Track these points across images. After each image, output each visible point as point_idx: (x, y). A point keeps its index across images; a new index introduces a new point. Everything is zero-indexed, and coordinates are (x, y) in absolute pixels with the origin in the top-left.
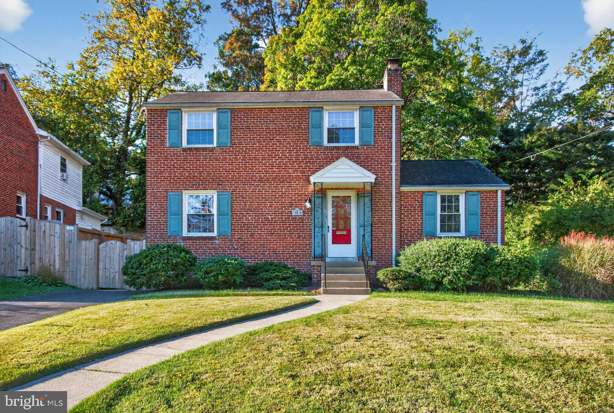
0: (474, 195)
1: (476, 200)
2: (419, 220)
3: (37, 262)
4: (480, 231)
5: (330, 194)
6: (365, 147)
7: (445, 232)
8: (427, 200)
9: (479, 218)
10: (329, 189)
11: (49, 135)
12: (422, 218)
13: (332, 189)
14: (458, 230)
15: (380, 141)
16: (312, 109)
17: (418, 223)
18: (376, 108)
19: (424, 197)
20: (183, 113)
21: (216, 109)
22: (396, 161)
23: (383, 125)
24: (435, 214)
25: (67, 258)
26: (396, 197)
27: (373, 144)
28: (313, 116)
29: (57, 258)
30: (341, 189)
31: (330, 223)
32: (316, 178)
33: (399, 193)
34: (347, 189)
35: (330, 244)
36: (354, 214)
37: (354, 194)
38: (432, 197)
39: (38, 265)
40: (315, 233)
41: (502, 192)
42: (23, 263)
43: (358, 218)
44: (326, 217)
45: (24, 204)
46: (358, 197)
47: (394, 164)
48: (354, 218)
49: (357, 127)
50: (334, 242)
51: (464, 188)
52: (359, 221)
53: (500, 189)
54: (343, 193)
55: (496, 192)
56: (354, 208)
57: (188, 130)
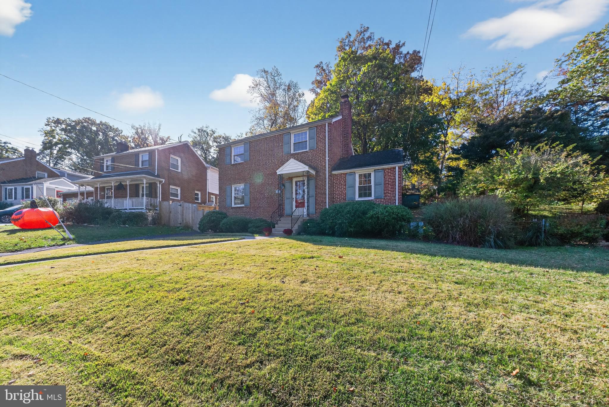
0: (380, 172)
1: (381, 174)
3: (184, 220)
4: (383, 195)
5: (294, 180)
6: (312, 151)
7: (362, 197)
8: (348, 178)
9: (383, 186)
10: (293, 177)
11: (211, 166)
12: (346, 190)
13: (295, 177)
14: (370, 195)
15: (320, 145)
16: (286, 135)
17: (344, 193)
18: (317, 127)
19: (347, 176)
20: (232, 148)
21: (243, 143)
22: (328, 156)
23: (321, 137)
24: (354, 187)
26: (329, 178)
27: (316, 148)
28: (286, 138)
29: (190, 219)
30: (300, 176)
31: (294, 196)
32: (279, 172)
33: (331, 175)
34: (302, 176)
35: (294, 208)
36: (306, 190)
37: (306, 179)
38: (352, 176)
39: (184, 222)
40: (287, 202)
41: (399, 168)
42: (180, 221)
43: (308, 192)
44: (292, 193)
45: (200, 196)
46: (308, 180)
47: (327, 158)
48: (306, 193)
49: (308, 140)
50: (296, 207)
51: (372, 168)
52: (308, 194)
53: (397, 166)
54: (301, 179)
55: (395, 168)
56: (306, 187)
57: (234, 156)
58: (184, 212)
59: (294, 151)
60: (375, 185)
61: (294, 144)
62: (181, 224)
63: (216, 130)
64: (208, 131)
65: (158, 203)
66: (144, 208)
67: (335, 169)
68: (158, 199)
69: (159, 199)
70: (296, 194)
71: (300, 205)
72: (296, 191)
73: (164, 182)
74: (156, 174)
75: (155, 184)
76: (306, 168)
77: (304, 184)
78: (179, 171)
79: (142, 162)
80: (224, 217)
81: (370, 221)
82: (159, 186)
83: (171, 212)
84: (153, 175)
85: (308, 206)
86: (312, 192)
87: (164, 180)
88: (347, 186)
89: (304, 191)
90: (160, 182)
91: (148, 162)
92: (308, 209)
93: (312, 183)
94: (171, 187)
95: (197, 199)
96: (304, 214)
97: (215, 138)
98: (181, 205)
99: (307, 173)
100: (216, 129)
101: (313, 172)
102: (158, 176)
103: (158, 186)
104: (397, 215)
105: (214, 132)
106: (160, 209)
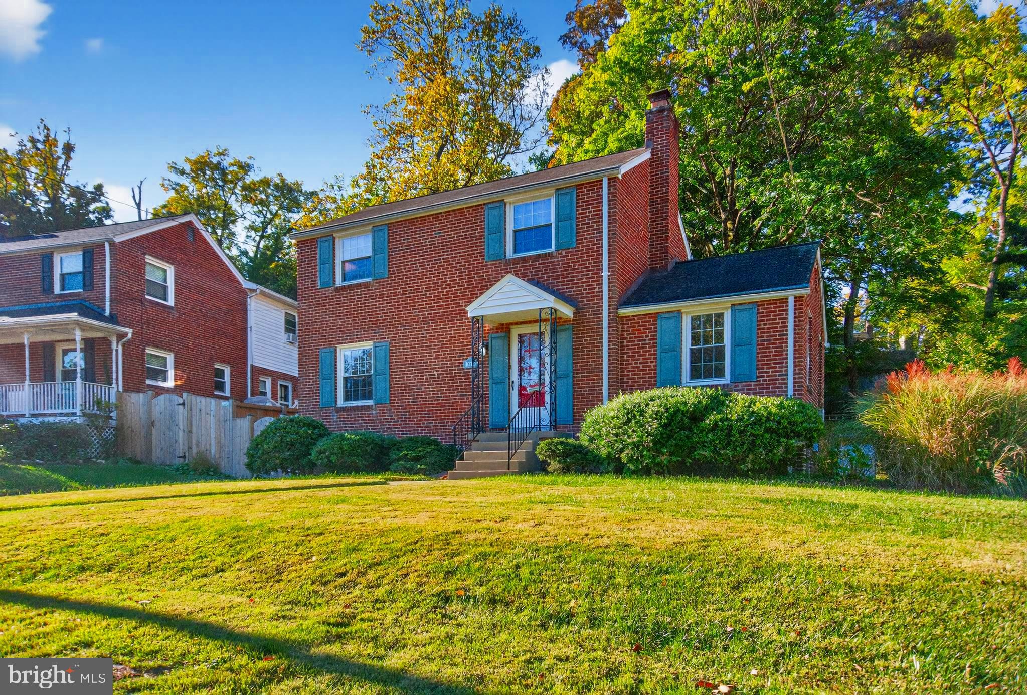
0: (746, 310)
1: (749, 318)
2: (652, 362)
3: (194, 447)
4: (755, 372)
5: (515, 332)
6: (564, 253)
7: (699, 377)
8: (664, 326)
9: (755, 349)
10: (512, 324)
11: (259, 287)
12: (655, 358)
13: (517, 324)
14: (720, 373)
15: (586, 239)
16: (490, 206)
17: (650, 366)
18: (579, 186)
19: (659, 322)
20: (337, 241)
21: (370, 227)
22: (609, 268)
23: (590, 212)
24: (676, 349)
25: (222, 441)
26: (609, 327)
27: (574, 245)
28: (490, 216)
29: (213, 443)
30: (530, 322)
31: (515, 376)
32: (472, 310)
33: (615, 320)
34: (536, 322)
35: (515, 408)
36: (547, 359)
37: (546, 328)
38: (672, 321)
39: (194, 451)
40: (493, 392)
41: (798, 299)
42: (181, 449)
43: (554, 364)
44: (510, 367)
45: (227, 379)
46: (553, 333)
47: (605, 274)
48: (548, 366)
49: (553, 220)
50: (521, 405)
51: (723, 299)
52: (554, 371)
53: (791, 294)
54: (535, 329)
55: (785, 301)
56: (547, 351)
57: (343, 263)
58: (194, 423)
59: (515, 252)
60: (735, 343)
61: (515, 232)
62: (184, 457)
63: (249, 162)
64: (225, 164)
65: (113, 400)
66: (78, 411)
67: (627, 303)
68: (114, 385)
69: (118, 385)
70: (521, 370)
71: (532, 399)
72: (521, 359)
73: (130, 336)
74: (107, 313)
75: (106, 342)
76: (548, 301)
77: (541, 343)
78: (171, 302)
79: (63, 276)
80: (321, 436)
81: (710, 436)
82: (117, 348)
83: (153, 423)
84: (100, 316)
85: (553, 404)
86: (566, 364)
87: (130, 331)
88: (658, 348)
89: (541, 364)
90: (121, 336)
91: (80, 278)
92: (553, 411)
93: (565, 339)
94: (149, 351)
95: (220, 386)
96: (543, 423)
97: (249, 189)
98: (183, 404)
99: (551, 314)
100: (251, 158)
101: (567, 311)
102: (112, 319)
103: (114, 346)
104: (779, 423)
105: (245, 168)
106: (122, 416)
